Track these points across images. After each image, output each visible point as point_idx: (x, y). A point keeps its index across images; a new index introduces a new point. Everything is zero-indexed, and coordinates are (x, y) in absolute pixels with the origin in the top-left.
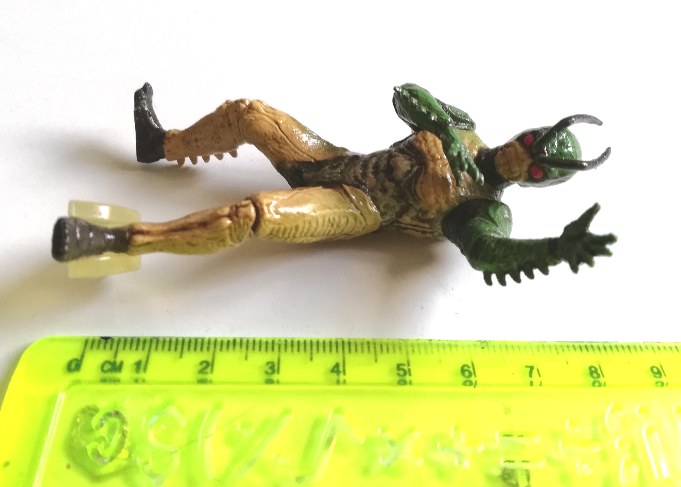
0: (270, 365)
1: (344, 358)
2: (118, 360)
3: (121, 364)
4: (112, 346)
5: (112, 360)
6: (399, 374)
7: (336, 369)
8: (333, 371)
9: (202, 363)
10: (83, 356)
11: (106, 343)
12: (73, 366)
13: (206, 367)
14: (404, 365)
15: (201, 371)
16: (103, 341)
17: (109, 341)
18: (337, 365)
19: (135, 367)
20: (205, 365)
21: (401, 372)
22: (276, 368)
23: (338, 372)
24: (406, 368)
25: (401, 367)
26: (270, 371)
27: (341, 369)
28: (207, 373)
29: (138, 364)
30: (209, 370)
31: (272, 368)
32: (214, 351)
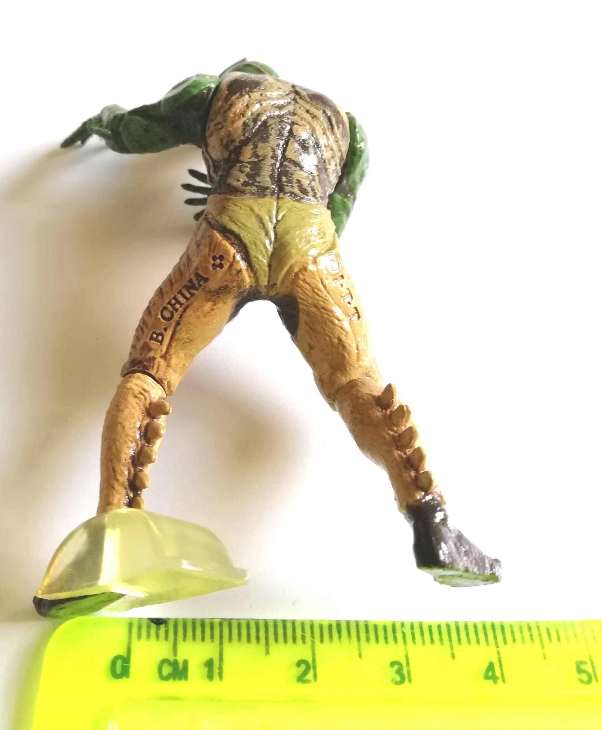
0: (396, 667)
1: (498, 653)
2: (180, 658)
3: (186, 662)
4: (167, 632)
5: (172, 658)
6: (581, 680)
7: (490, 674)
8: (486, 677)
9: (299, 664)
10: (129, 650)
11: (158, 629)
12: (119, 670)
13: (306, 672)
14: (584, 663)
15: (301, 679)
16: (153, 626)
17: (163, 627)
18: (491, 666)
19: (206, 669)
20: (303, 667)
21: (584, 677)
22: (405, 672)
23: (494, 679)
24: (588, 667)
25: (583, 667)
26: (398, 678)
27: (498, 673)
28: (309, 681)
29: (209, 664)
30: (310, 676)
31: (399, 672)
32: (313, 642)
